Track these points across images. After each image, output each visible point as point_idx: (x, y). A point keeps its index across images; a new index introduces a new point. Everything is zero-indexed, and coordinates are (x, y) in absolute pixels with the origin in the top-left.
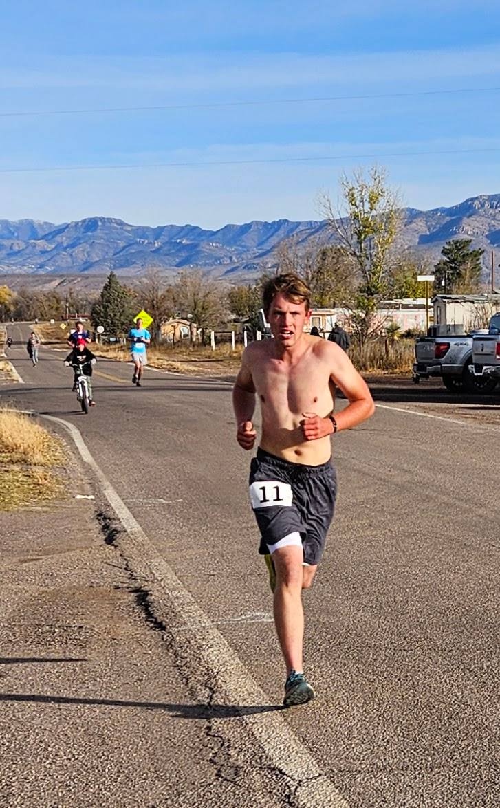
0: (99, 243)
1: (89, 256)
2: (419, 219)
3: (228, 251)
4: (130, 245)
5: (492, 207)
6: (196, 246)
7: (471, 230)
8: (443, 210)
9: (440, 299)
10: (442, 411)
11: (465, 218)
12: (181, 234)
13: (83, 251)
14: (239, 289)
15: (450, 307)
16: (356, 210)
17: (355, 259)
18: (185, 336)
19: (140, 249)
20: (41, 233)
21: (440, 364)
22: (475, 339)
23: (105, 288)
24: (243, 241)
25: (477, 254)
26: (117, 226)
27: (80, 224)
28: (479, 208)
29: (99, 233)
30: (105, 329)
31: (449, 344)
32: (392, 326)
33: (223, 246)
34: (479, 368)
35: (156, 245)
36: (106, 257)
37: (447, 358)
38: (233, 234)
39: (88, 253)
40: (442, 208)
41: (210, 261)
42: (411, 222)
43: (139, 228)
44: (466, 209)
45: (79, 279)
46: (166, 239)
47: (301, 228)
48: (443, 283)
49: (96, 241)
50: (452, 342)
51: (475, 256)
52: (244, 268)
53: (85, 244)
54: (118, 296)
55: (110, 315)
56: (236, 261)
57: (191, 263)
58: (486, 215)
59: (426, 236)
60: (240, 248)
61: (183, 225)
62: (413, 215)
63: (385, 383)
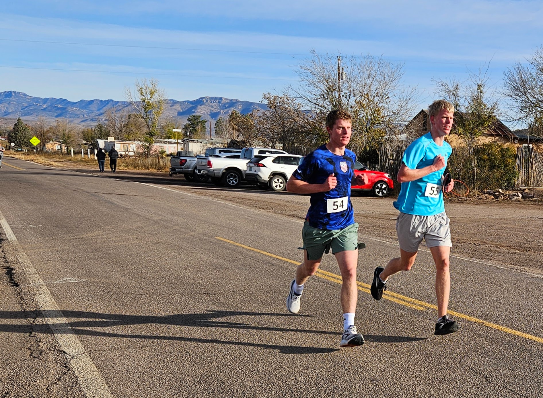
0: (13, 104)
1: (7, 109)
2: (177, 105)
3: (82, 112)
4: (30, 106)
5: (211, 102)
6: (65, 108)
7: (201, 111)
8: (188, 102)
9: (186, 140)
10: (182, 189)
11: (199, 106)
12: (58, 102)
13: (4, 106)
14: (87, 130)
15: (191, 145)
16: (144, 98)
17: (144, 119)
18: (58, 150)
19: (35, 107)
21: (182, 169)
22: (198, 158)
23: (16, 125)
24: (90, 108)
25: (204, 122)
26: (23, 96)
27: (2, 93)
28: (205, 102)
29: (12, 98)
30: (15, 144)
31: (186, 160)
32: (162, 151)
34: (200, 171)
35: (44, 106)
36: (17, 110)
37: (186, 166)
38: (85, 104)
40: (188, 101)
41: (73, 116)
42: (173, 106)
43: (35, 98)
44: (199, 102)
45: (2, 120)
46: (49, 104)
47: (119, 104)
48: (188, 134)
50: (188, 159)
51: (203, 123)
52: (91, 120)
53: (5, 103)
54: (23, 129)
55: (18, 138)
56: (86, 117)
57: (63, 116)
58: (208, 105)
59: (181, 112)
60: (88, 111)
61: (58, 98)
62: (174, 103)
63: (157, 176)
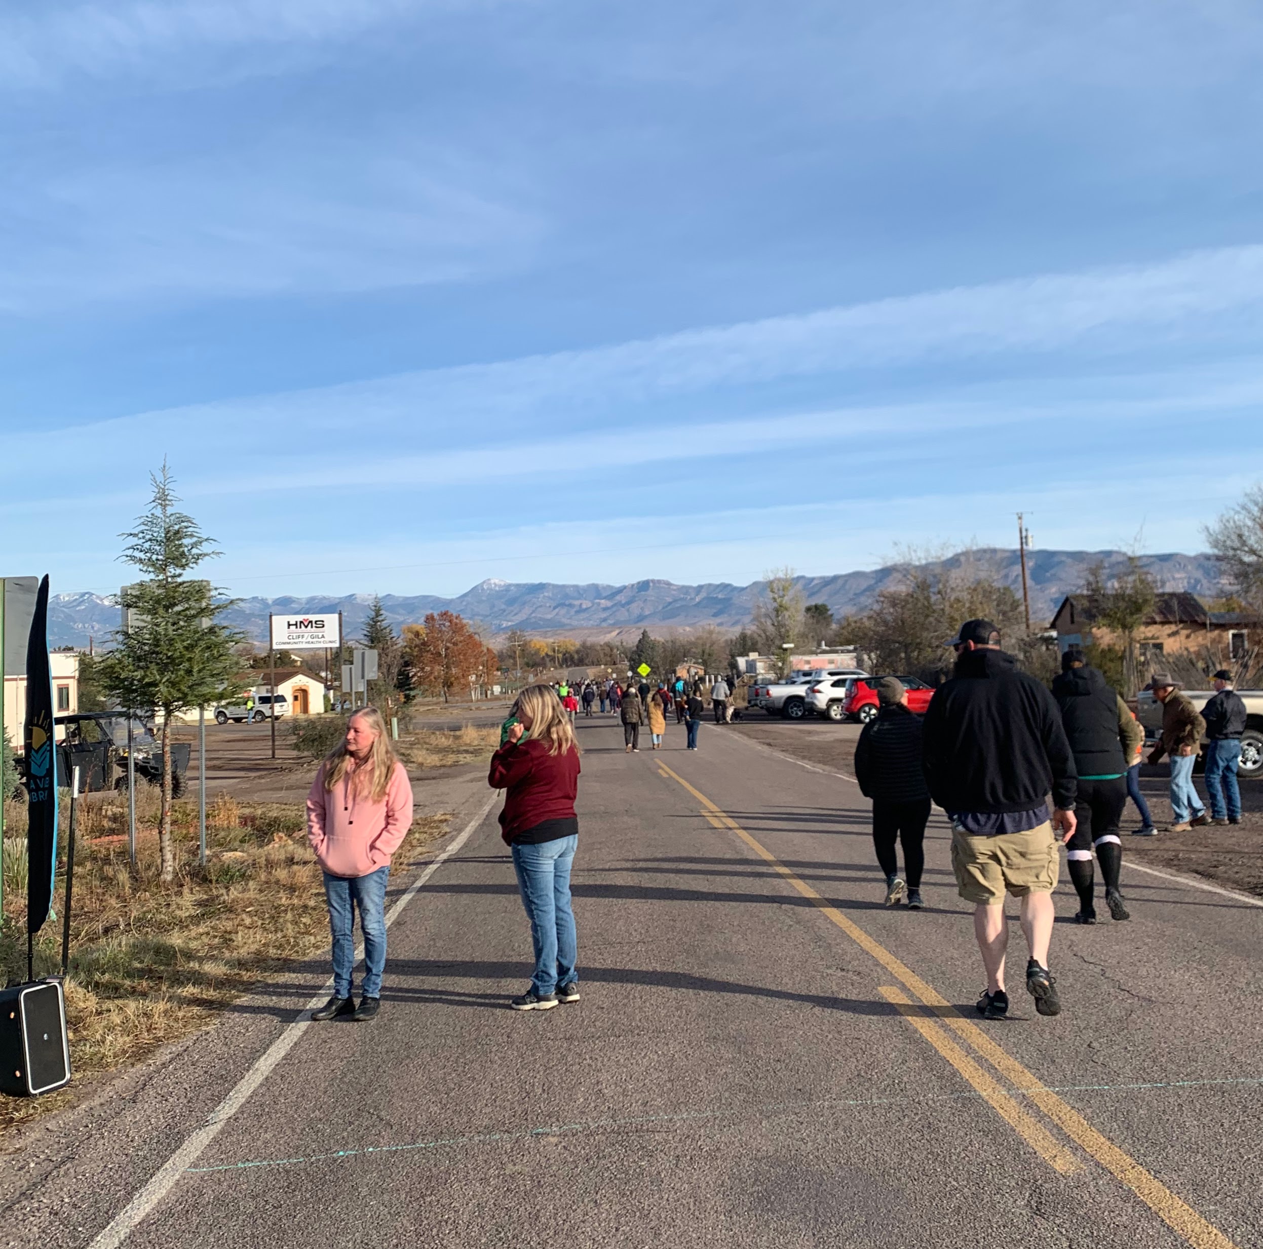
4: (675, 601)
6: (729, 599)
13: (638, 607)
20: (604, 595)
26: (665, 586)
27: (635, 586)
33: (752, 598)
35: (697, 600)
38: (759, 589)
39: (641, 608)
41: (740, 611)
43: (683, 587)
46: (705, 595)
49: (648, 599)
53: (639, 601)
57: (725, 613)
61: (718, 583)
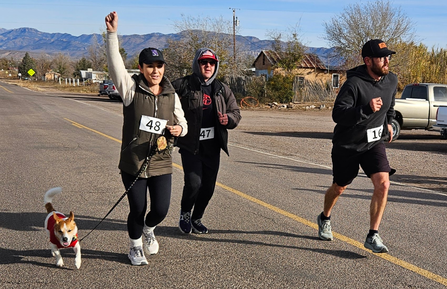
0: (27, 38)
2: (163, 37)
3: (83, 45)
4: (40, 40)
12: (63, 37)
13: (19, 41)
19: (45, 42)
23: (24, 58)
24: (90, 41)
26: (34, 32)
28: (187, 35)
29: (26, 34)
33: (81, 42)
35: (52, 41)
36: (30, 44)
38: (85, 38)
39: (22, 42)
40: (172, 34)
41: (75, 49)
42: (159, 38)
43: (44, 33)
45: (18, 53)
49: (25, 37)
55: (26, 69)
60: (88, 44)
61: (63, 33)
62: (161, 36)
